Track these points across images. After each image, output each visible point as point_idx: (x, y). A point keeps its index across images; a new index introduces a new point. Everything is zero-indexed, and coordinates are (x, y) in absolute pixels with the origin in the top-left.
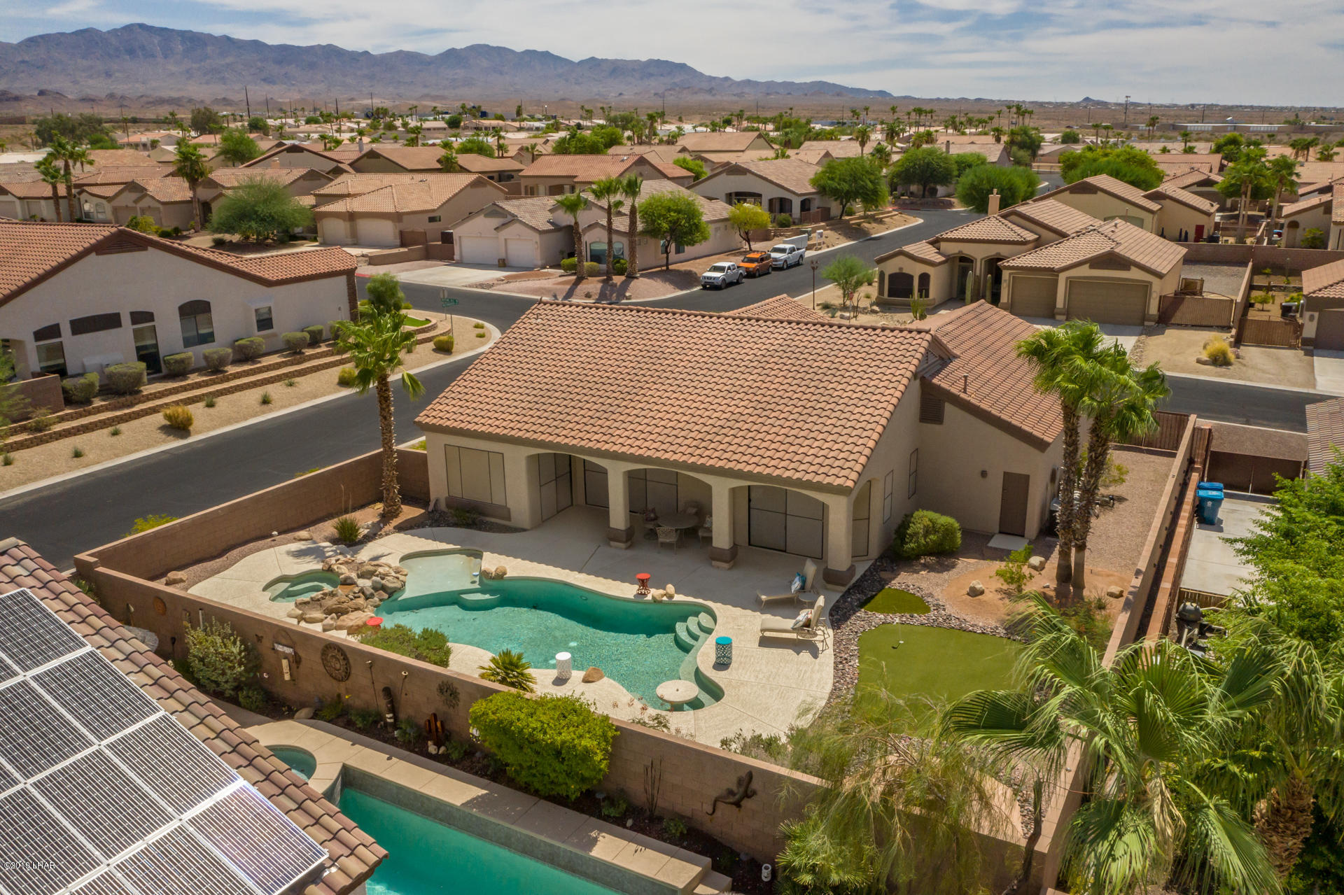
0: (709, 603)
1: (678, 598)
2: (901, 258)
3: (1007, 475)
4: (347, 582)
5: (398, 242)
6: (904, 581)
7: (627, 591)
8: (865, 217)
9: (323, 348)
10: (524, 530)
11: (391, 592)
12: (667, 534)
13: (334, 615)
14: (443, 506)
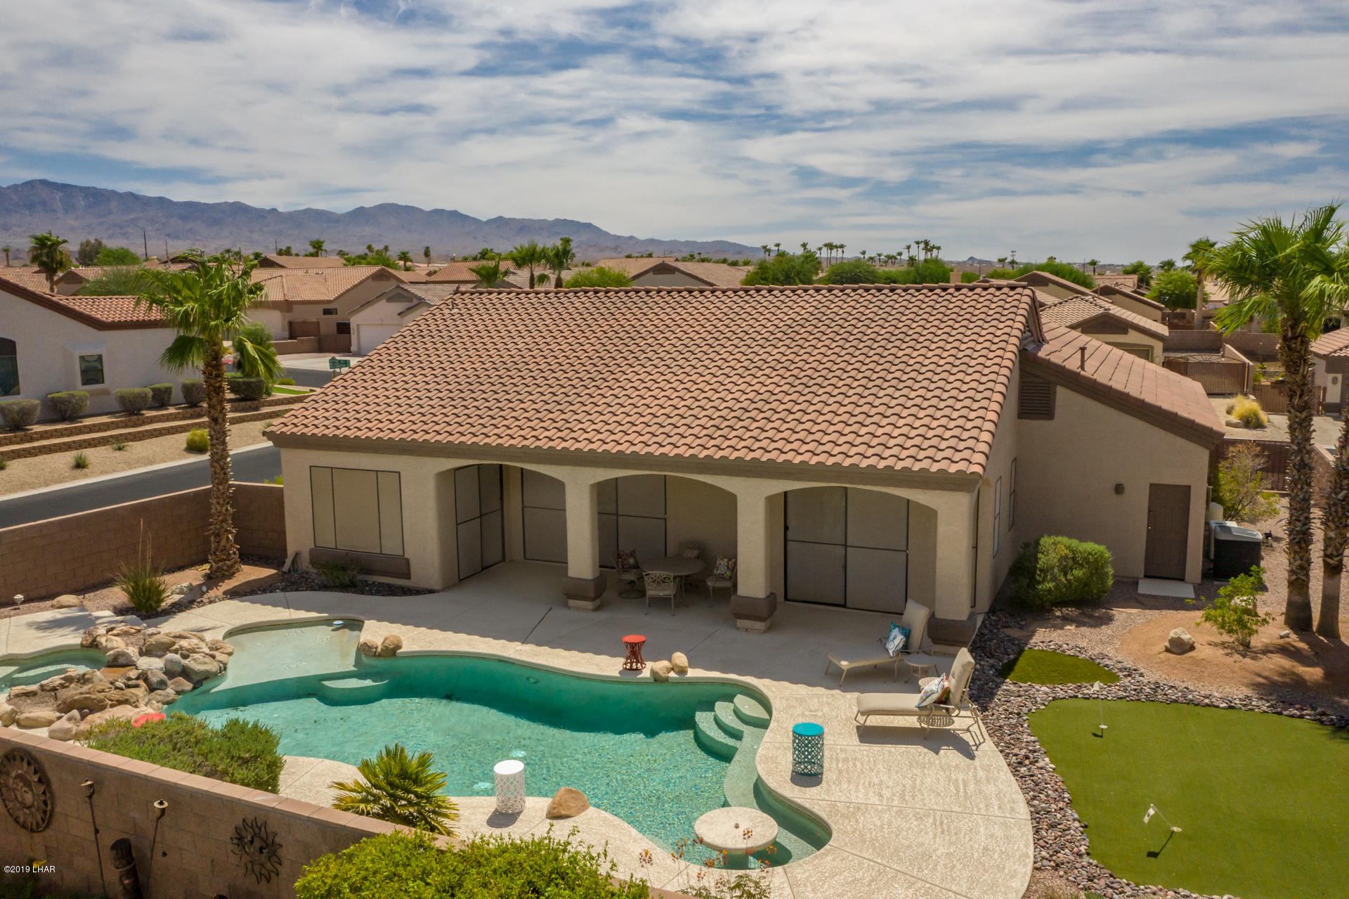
0: (751, 680)
1: (695, 673)
3: (1156, 489)
4: (119, 662)
5: (287, 334)
6: (1050, 638)
7: (610, 666)
9: (172, 410)
10: (431, 591)
11: (200, 680)
12: (659, 584)
13: (75, 713)
14: (305, 564)
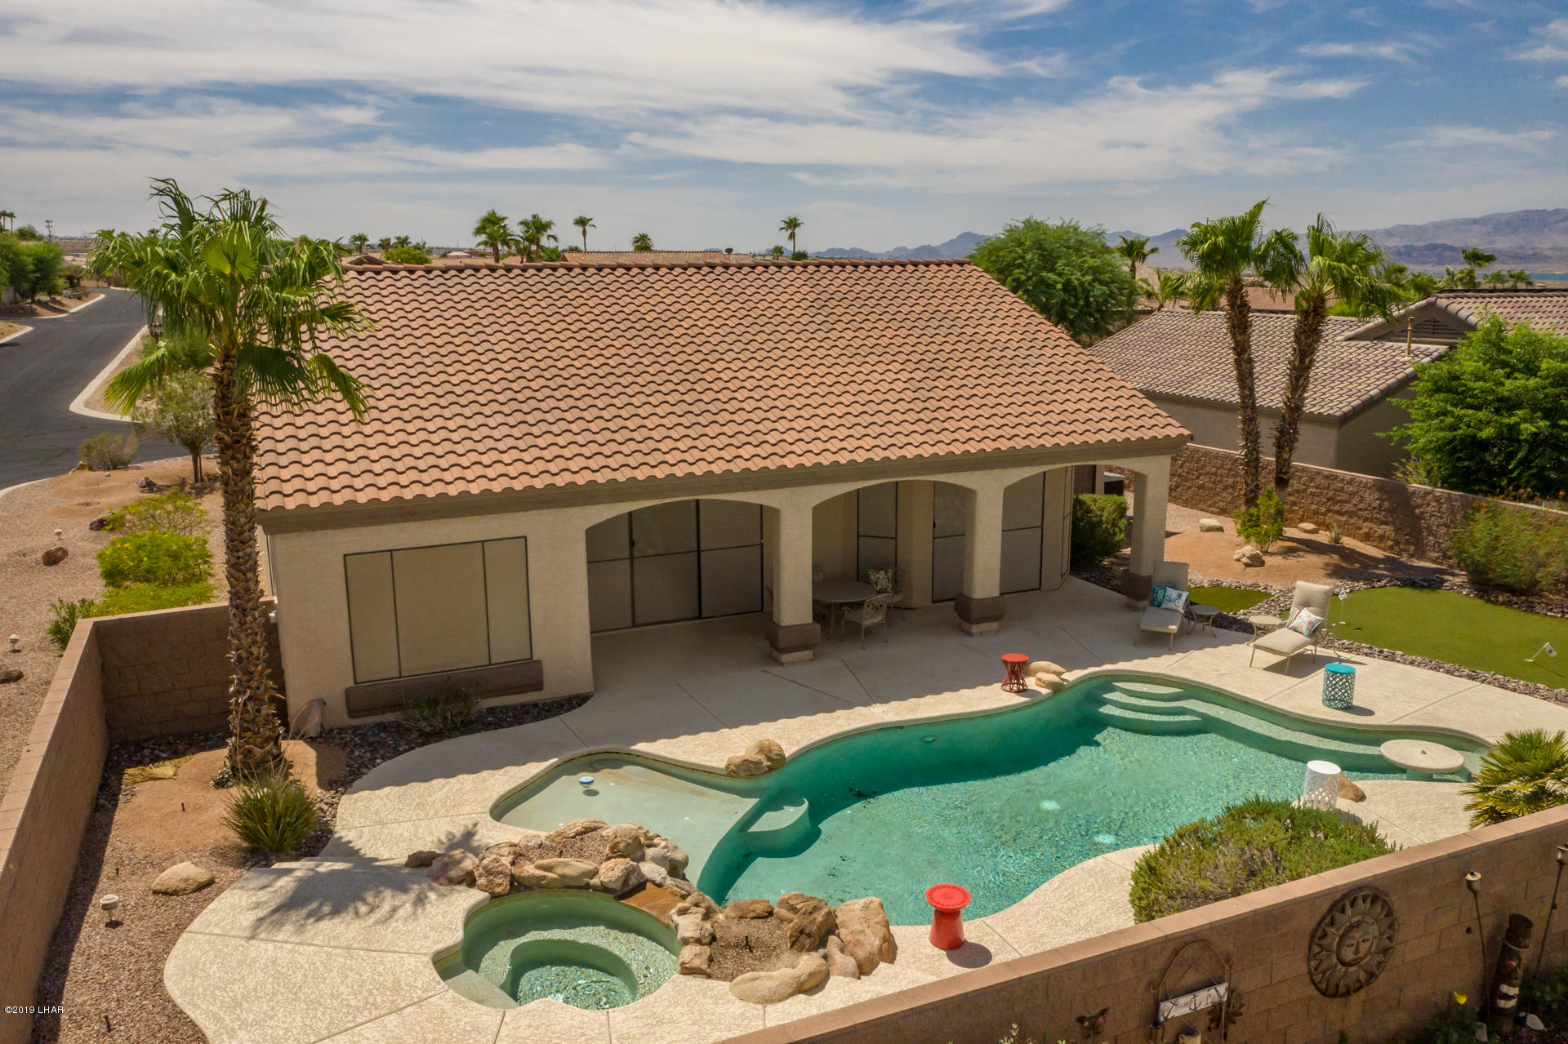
13: (835, 939)
14: (334, 716)
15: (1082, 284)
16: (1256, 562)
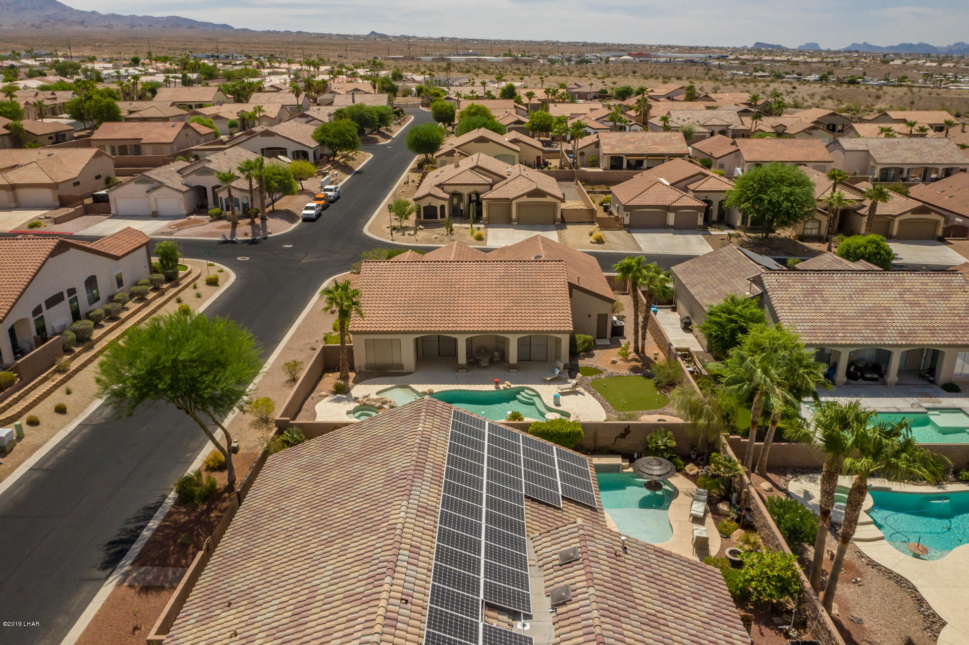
0: (525, 385)
1: (512, 386)
2: (429, 198)
3: (599, 315)
4: (380, 408)
5: (58, 204)
6: (583, 363)
7: (491, 388)
8: (344, 156)
9: (153, 294)
12: (485, 362)
14: (363, 369)
15: (778, 202)
16: (614, 362)
